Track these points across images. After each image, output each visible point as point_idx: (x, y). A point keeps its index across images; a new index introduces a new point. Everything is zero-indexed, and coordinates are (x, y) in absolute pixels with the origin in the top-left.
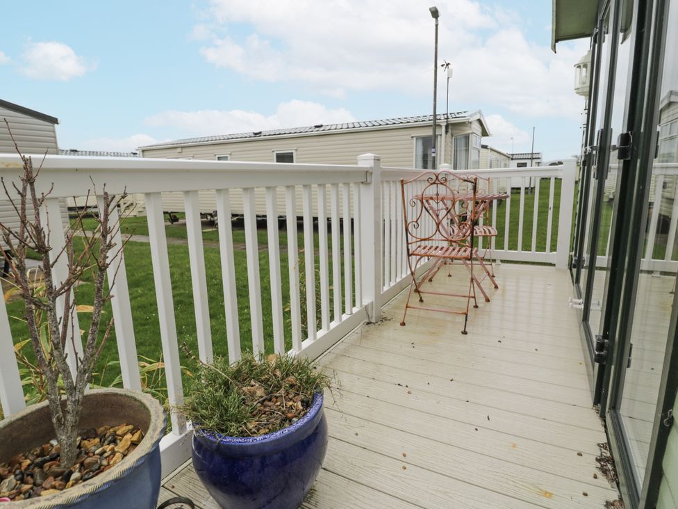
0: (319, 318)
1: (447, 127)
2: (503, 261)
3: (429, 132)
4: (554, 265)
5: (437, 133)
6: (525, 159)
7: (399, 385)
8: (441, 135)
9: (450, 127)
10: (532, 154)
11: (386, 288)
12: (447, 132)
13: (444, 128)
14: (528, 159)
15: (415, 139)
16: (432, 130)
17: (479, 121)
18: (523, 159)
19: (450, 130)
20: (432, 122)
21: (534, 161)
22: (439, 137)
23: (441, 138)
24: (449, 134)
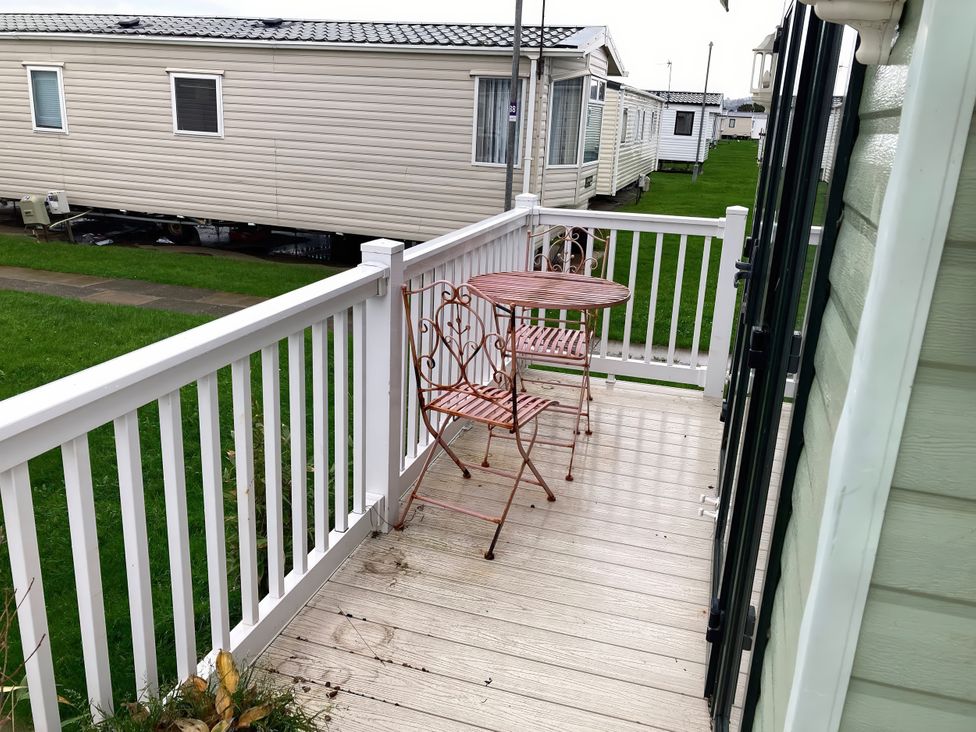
0: (288, 549)
1: (540, 63)
2: (619, 378)
3: (504, 70)
4: (702, 389)
5: (520, 74)
6: (692, 104)
7: (424, 670)
8: (529, 78)
9: (546, 62)
10: (705, 94)
11: (409, 461)
12: (539, 73)
13: (534, 65)
14: (697, 104)
15: (477, 80)
16: (511, 66)
17: (605, 50)
18: (688, 104)
19: (546, 70)
20: (511, 48)
21: (709, 110)
22: (524, 82)
23: (528, 83)
24: (545, 78)
